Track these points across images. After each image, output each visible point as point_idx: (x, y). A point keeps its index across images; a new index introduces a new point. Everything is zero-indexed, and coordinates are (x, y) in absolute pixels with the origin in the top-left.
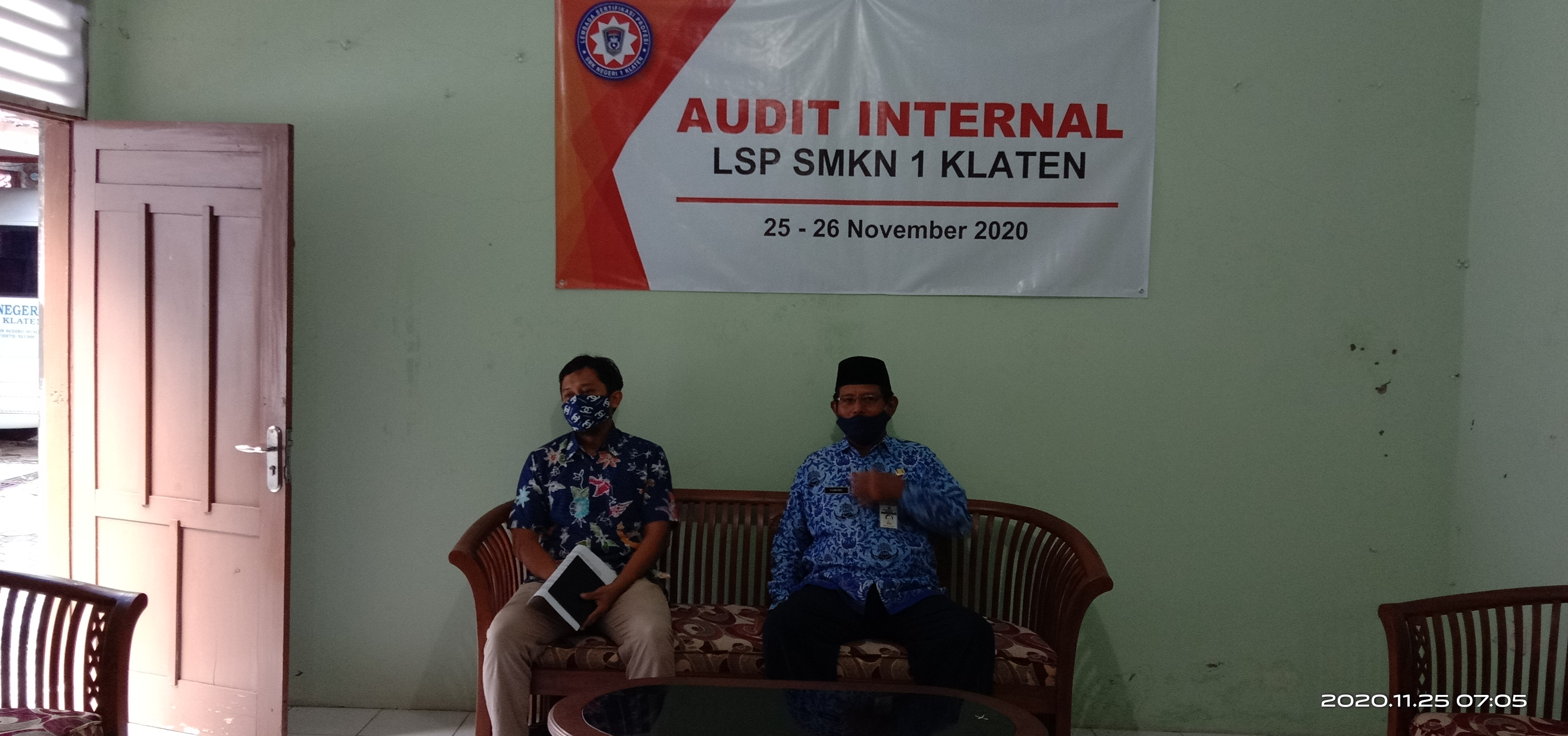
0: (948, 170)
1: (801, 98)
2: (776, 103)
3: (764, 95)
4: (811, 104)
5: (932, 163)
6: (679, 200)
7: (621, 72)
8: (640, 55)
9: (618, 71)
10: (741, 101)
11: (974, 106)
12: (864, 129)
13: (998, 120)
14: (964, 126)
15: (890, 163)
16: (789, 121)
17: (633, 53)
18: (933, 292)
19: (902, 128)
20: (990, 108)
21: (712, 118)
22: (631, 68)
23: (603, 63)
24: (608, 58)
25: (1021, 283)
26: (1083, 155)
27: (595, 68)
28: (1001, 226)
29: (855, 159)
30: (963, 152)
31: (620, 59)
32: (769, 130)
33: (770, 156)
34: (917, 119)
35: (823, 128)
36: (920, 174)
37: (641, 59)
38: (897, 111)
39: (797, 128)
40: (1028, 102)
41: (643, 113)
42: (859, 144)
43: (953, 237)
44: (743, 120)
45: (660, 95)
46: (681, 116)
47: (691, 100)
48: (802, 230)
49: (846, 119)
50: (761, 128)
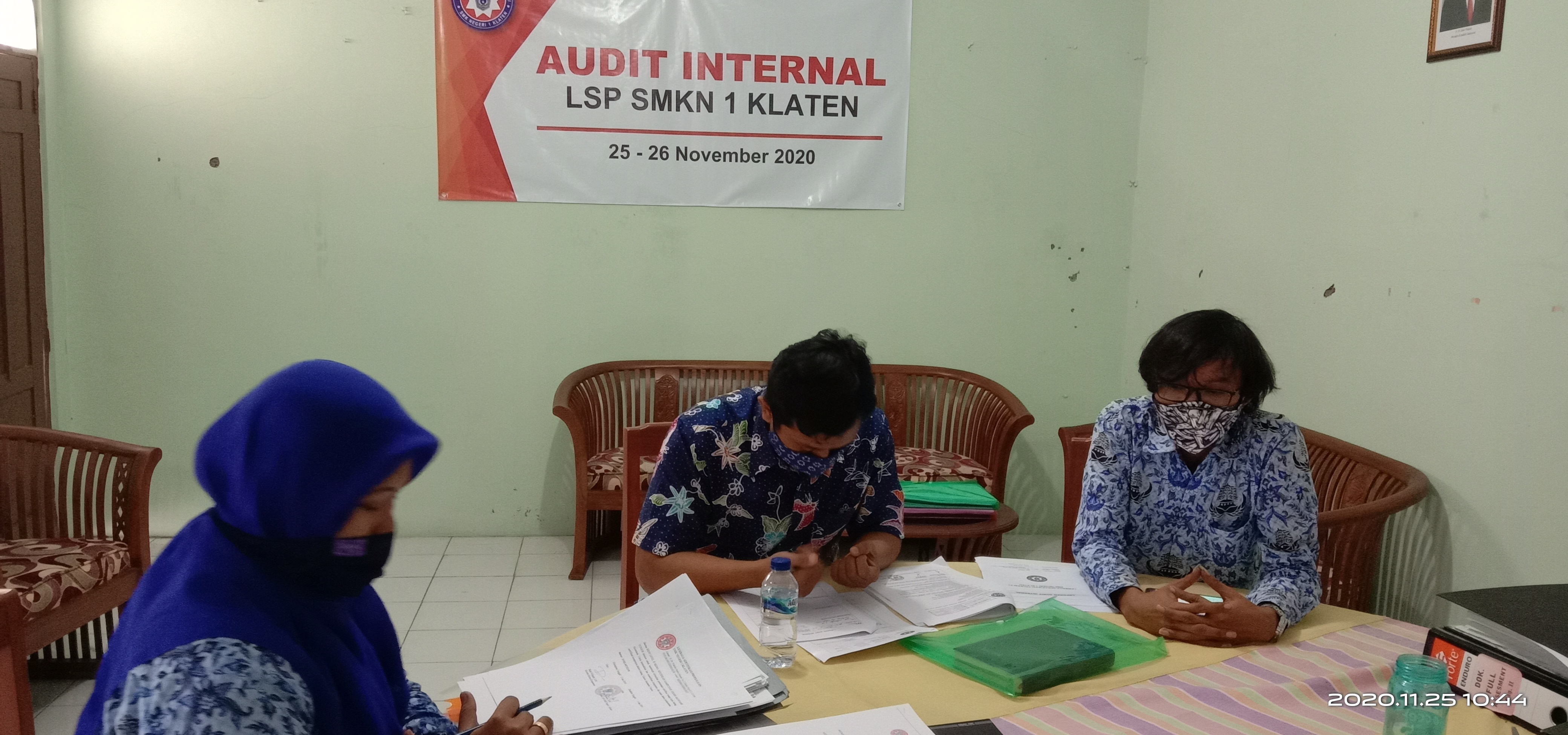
0: (754, 108)
1: (636, 48)
2: (616, 52)
3: (607, 45)
4: (644, 53)
5: (742, 102)
6: (539, 128)
7: (489, 24)
8: (505, 10)
9: (487, 23)
10: (588, 49)
11: (773, 58)
12: (687, 75)
13: (792, 70)
14: (766, 73)
15: (708, 102)
16: (627, 66)
17: (499, 9)
18: (743, 205)
19: (718, 74)
20: (785, 60)
21: (565, 63)
22: (498, 21)
23: (474, 16)
24: (478, 12)
25: (810, 198)
26: (856, 98)
27: (468, 21)
28: (795, 153)
29: (681, 97)
30: (764, 94)
31: (488, 13)
32: (611, 73)
33: (612, 94)
34: (728, 67)
35: (655, 73)
36: (732, 111)
37: (505, 13)
38: (713, 60)
39: (634, 72)
40: (814, 55)
41: (509, 57)
42: (683, 86)
43: (758, 161)
44: (590, 64)
45: (522, 42)
46: (539, 60)
47: (547, 47)
48: (640, 154)
49: (672, 66)
50: (605, 71)
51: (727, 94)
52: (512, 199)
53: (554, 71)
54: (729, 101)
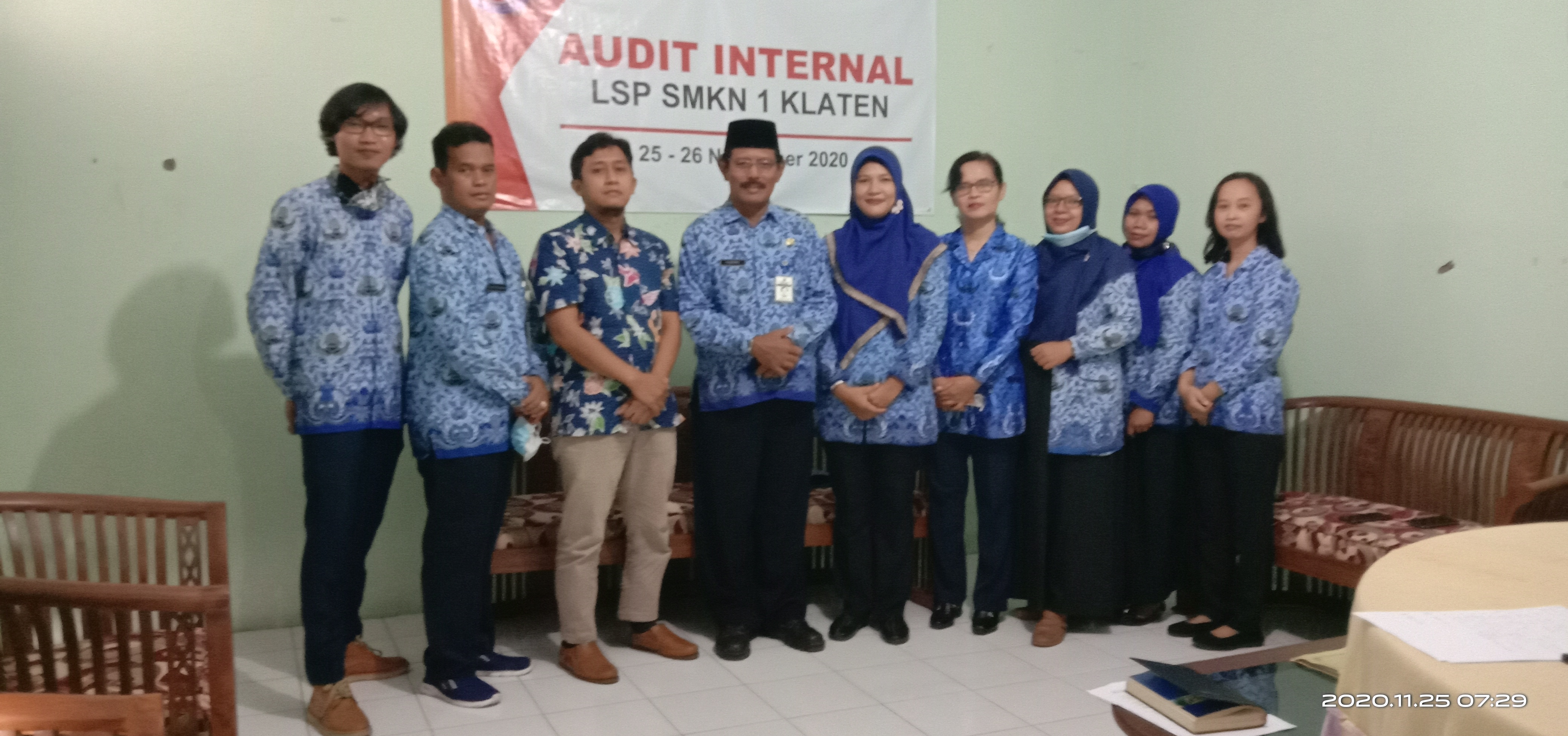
0: (787, 107)
1: (666, 39)
2: (645, 43)
3: (634, 35)
4: (675, 44)
5: (775, 101)
6: (561, 126)
7: (505, 5)
9: (502, 5)
10: (614, 38)
11: (803, 53)
12: (719, 70)
13: (823, 66)
14: (798, 70)
15: (741, 99)
16: (657, 58)
19: (750, 69)
20: (817, 56)
21: (590, 53)
26: (886, 98)
28: (829, 155)
29: (713, 94)
30: (797, 92)
32: (640, 66)
33: (641, 89)
34: (761, 62)
35: (686, 67)
36: (765, 110)
38: (745, 54)
39: (664, 66)
40: (844, 51)
41: (527, 44)
42: (715, 82)
43: (792, 165)
44: (617, 56)
45: (542, 28)
46: (561, 49)
47: (571, 35)
48: (672, 156)
49: (704, 59)
50: (634, 63)
51: (760, 92)
52: (533, 208)
53: (578, 62)
54: (762, 99)
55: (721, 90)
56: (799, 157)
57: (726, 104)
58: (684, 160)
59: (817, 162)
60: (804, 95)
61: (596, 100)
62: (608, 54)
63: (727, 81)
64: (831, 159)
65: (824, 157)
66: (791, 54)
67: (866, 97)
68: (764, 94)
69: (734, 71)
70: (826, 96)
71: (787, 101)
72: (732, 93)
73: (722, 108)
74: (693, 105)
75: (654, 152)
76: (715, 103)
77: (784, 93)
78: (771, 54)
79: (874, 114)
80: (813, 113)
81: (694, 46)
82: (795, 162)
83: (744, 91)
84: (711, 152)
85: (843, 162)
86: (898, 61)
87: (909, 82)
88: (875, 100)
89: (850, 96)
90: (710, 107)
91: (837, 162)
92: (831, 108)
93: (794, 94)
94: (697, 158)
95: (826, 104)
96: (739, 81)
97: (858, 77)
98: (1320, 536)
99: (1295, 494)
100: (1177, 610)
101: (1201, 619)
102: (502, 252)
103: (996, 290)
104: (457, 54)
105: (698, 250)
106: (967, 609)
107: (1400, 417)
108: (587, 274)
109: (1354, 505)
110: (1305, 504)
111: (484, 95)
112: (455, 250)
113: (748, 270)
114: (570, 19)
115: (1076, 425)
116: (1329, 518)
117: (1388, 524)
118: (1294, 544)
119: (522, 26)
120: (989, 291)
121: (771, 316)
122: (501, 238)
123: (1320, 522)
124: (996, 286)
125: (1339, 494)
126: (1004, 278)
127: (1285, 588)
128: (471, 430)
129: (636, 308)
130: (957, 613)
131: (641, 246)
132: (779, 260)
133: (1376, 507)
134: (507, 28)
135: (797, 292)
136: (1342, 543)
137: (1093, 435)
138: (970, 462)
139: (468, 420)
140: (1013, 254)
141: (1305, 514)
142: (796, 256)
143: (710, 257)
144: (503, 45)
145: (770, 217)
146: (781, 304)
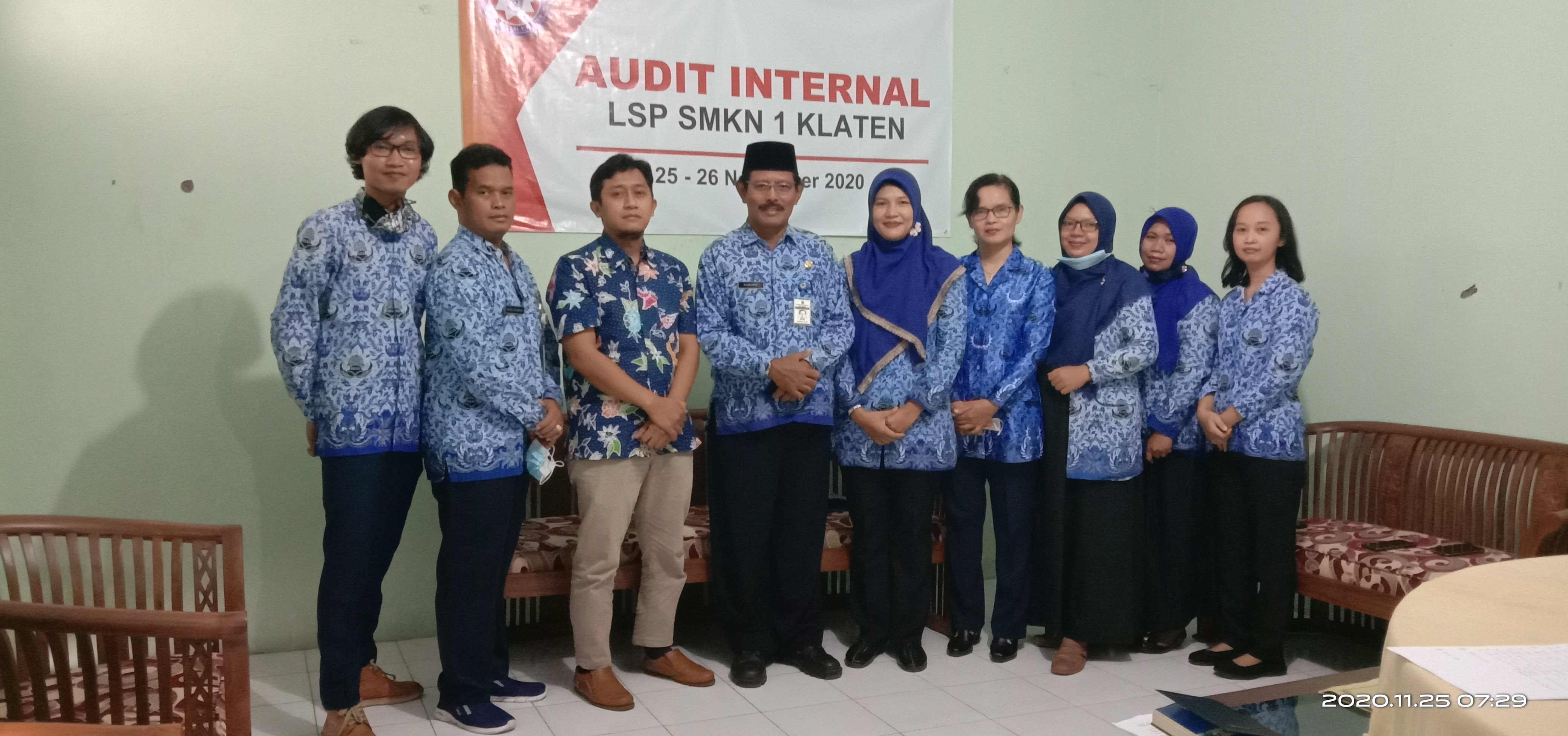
0: (803, 128)
1: (683, 62)
2: (662, 65)
3: (651, 57)
4: (692, 67)
5: (791, 123)
6: (579, 148)
7: (522, 28)
8: (539, 13)
9: (519, 27)
10: (630, 60)
11: (821, 76)
12: (735, 92)
13: (840, 88)
14: (814, 92)
15: (757, 121)
16: (674, 81)
17: (533, 11)
20: (833, 78)
21: (606, 75)
23: (505, 19)
24: (510, 15)
26: (902, 120)
28: (845, 177)
29: (729, 116)
30: (813, 114)
31: (521, 15)
32: (657, 88)
33: (658, 111)
35: (702, 89)
36: (782, 132)
37: (540, 17)
38: (761, 76)
39: (681, 88)
40: (861, 74)
41: (544, 67)
42: (731, 104)
43: (809, 186)
44: (634, 78)
45: (559, 50)
46: (578, 71)
47: (587, 57)
48: (688, 178)
49: (719, 81)
50: (650, 85)
51: (778, 113)
52: (549, 229)
53: (595, 84)
54: (778, 120)
55: (737, 112)
56: (815, 179)
57: (743, 126)
58: (700, 182)
59: (833, 183)
60: (820, 116)
61: (612, 122)
62: (625, 76)
63: (744, 103)
64: (847, 181)
65: (840, 178)
66: (808, 76)
67: (883, 119)
68: (780, 116)
69: (750, 93)
70: (843, 118)
71: (803, 123)
72: (748, 114)
73: (739, 129)
74: (710, 128)
75: (670, 174)
76: (731, 125)
77: (800, 115)
78: (787, 76)
79: (891, 137)
80: (829, 135)
81: (711, 68)
82: (812, 184)
83: (760, 113)
84: (727, 173)
85: (860, 185)
86: (915, 83)
87: (926, 104)
88: (892, 121)
89: (867, 118)
90: (726, 129)
91: (853, 184)
92: (847, 130)
93: (811, 115)
94: (713, 180)
95: (842, 126)
96: (756, 103)
97: (875, 100)
98: (1343, 563)
99: (1316, 520)
100: (1198, 638)
101: (1223, 647)
102: (519, 273)
103: (1012, 313)
104: (475, 76)
105: (716, 272)
106: (986, 636)
107: (1423, 442)
108: (605, 298)
109: (1378, 532)
110: (1327, 531)
111: (502, 118)
112: (474, 272)
113: (765, 294)
114: (587, 41)
115: (1095, 448)
116: (1352, 545)
117: (1412, 551)
118: (1317, 572)
119: (540, 49)
120: (1007, 314)
121: (788, 339)
122: (517, 261)
123: (1343, 549)
124: (1013, 309)
125: (1361, 520)
126: (1021, 301)
127: (1307, 616)
128: (486, 453)
129: (655, 332)
130: (976, 639)
131: (659, 269)
132: (797, 283)
133: (1399, 534)
134: (524, 50)
135: (815, 315)
136: (1365, 571)
137: (1112, 461)
138: (987, 486)
139: (483, 443)
140: (1030, 277)
141: (1327, 541)
142: (814, 279)
143: (727, 280)
144: (520, 68)
145: (788, 239)
146: (799, 327)
